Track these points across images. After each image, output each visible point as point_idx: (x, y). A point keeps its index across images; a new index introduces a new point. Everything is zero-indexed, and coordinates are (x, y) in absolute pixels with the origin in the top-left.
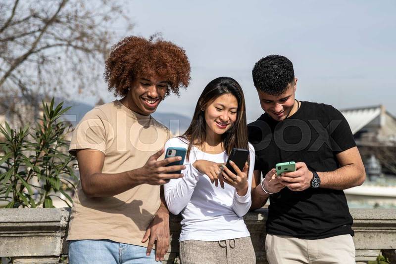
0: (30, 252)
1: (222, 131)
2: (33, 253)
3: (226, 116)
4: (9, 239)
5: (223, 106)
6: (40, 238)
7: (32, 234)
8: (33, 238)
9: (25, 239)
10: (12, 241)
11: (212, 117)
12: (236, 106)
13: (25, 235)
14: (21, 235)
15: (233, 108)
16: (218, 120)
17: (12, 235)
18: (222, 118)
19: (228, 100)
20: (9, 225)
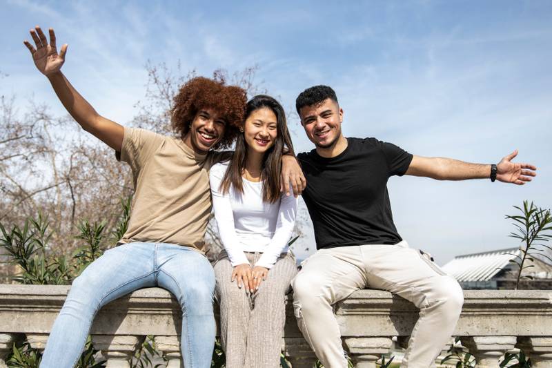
0: (41, 329)
1: (263, 149)
2: (44, 330)
3: (264, 131)
4: (22, 313)
5: (260, 121)
6: (52, 314)
7: (43, 310)
8: (45, 313)
9: (37, 314)
10: (24, 316)
11: (250, 135)
12: (275, 121)
13: (35, 310)
14: (32, 310)
15: (272, 123)
16: (258, 137)
17: (23, 309)
18: (261, 133)
19: (265, 114)
20: (17, 297)
